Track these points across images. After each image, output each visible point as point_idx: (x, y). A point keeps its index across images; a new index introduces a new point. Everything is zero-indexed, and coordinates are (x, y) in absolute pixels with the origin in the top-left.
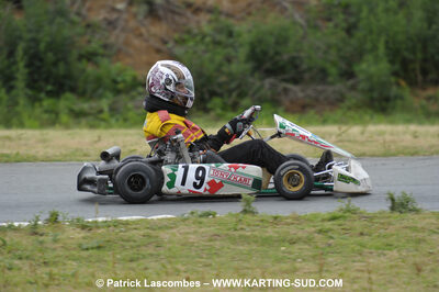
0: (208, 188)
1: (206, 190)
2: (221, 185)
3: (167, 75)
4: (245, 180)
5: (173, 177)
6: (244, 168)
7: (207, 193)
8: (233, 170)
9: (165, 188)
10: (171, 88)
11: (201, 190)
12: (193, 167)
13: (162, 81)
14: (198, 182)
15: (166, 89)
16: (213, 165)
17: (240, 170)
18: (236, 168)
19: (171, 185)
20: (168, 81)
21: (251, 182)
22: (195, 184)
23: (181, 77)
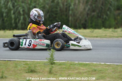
0: (32, 46)
1: (32, 47)
2: (36, 46)
3: (35, 13)
4: (44, 44)
5: (22, 43)
6: (43, 41)
7: (32, 48)
8: (40, 41)
9: (20, 46)
10: (36, 17)
11: (30, 47)
12: (28, 40)
13: (34, 15)
14: (29, 45)
15: (34, 17)
16: (34, 40)
17: (42, 41)
18: (41, 41)
19: (22, 45)
20: (35, 15)
21: (45, 45)
22: (28, 45)
23: (39, 15)
